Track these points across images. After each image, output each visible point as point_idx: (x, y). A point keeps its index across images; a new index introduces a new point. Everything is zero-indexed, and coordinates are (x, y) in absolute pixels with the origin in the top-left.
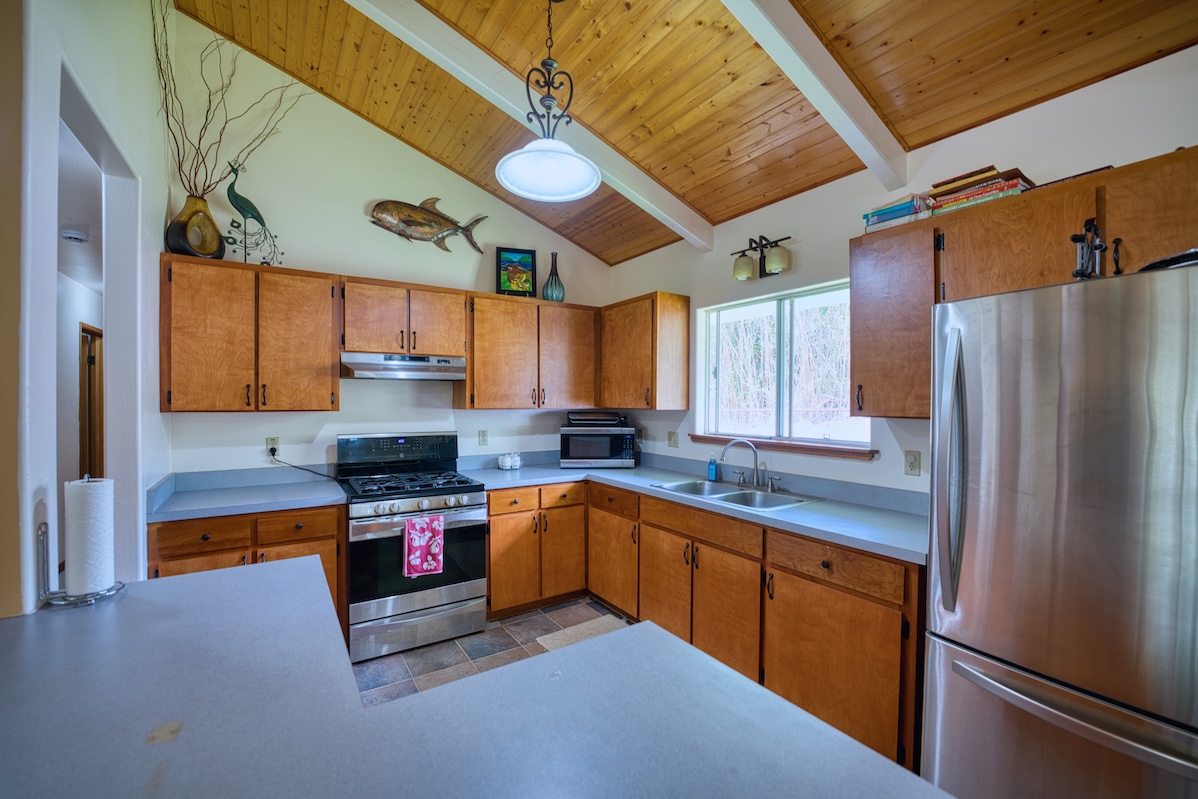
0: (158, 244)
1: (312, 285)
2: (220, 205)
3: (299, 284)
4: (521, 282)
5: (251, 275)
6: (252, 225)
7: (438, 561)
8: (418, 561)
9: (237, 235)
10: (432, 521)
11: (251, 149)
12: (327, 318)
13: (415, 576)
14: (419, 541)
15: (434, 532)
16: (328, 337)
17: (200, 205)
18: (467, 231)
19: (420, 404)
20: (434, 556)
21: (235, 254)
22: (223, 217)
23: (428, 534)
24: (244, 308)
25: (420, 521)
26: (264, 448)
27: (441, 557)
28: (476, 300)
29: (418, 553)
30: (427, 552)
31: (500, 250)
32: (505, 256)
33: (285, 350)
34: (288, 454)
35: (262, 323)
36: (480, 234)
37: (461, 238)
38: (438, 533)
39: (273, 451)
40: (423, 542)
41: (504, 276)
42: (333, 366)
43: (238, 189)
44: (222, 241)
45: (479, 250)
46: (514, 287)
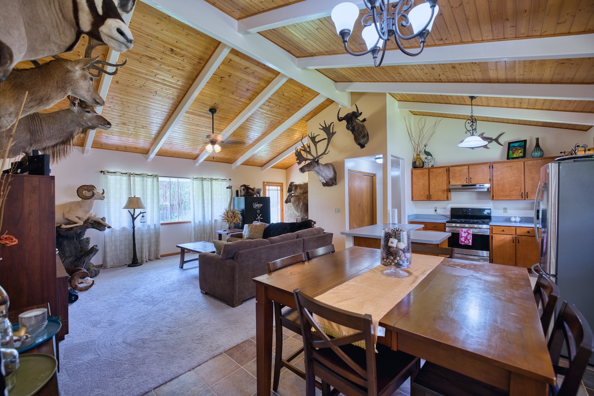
0: (411, 167)
1: (441, 170)
2: (422, 154)
3: (438, 170)
4: (519, 153)
5: (428, 170)
6: (430, 157)
7: (469, 241)
8: (464, 240)
9: (426, 161)
10: (468, 230)
11: (429, 139)
12: (445, 177)
13: (463, 244)
14: (464, 235)
15: (469, 234)
16: (445, 182)
17: (419, 156)
18: (496, 140)
19: (479, 199)
20: (468, 240)
21: (426, 166)
22: (423, 157)
23: (467, 234)
24: (426, 178)
25: (464, 230)
26: (434, 210)
27: (471, 241)
28: (494, 165)
29: (464, 238)
30: (466, 238)
31: (509, 143)
32: (512, 145)
33: (435, 186)
34: (440, 212)
35: (430, 181)
36: (501, 140)
37: (494, 142)
38: (470, 234)
39: (436, 210)
40: (465, 235)
41: (511, 152)
42: (447, 189)
43: (426, 150)
44: (423, 163)
45: (501, 145)
46: (515, 156)
